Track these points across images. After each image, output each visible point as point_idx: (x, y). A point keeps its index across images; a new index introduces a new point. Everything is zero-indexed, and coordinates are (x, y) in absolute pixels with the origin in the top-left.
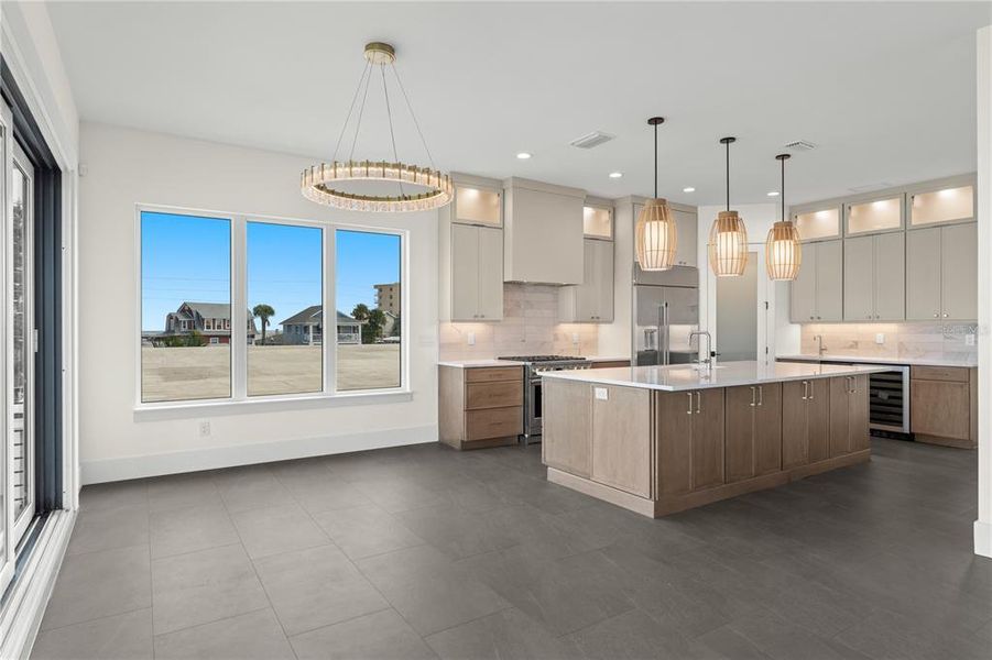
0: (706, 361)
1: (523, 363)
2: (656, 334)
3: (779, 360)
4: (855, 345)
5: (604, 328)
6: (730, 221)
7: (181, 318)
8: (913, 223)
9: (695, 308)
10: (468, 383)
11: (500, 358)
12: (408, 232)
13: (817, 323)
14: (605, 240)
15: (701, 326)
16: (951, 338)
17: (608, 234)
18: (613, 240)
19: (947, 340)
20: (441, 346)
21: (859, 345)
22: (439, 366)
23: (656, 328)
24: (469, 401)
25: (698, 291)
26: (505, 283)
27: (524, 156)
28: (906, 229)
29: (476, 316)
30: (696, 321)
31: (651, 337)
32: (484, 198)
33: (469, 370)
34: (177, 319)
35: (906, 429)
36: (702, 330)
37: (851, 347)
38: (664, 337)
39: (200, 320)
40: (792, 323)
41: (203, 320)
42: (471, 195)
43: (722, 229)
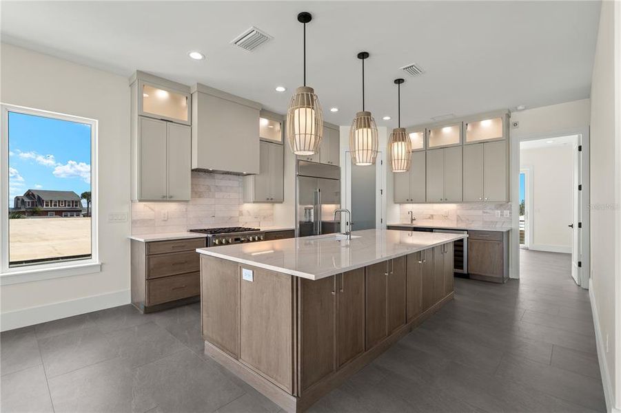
0: (347, 234)
1: (205, 235)
2: (312, 210)
3: (389, 228)
4: (432, 217)
5: (278, 206)
6: (365, 120)
7: (26, 200)
8: (467, 141)
9: (338, 194)
10: (149, 256)
11: (191, 231)
12: (97, 121)
13: (410, 203)
14: (277, 143)
15: (342, 204)
16: (487, 213)
17: (279, 138)
18: (283, 144)
19: (485, 214)
20: (133, 222)
21: (434, 217)
22: (132, 240)
23: (312, 206)
24: (149, 271)
25: (340, 182)
26: (192, 170)
27: (196, 56)
28: (463, 144)
29: (164, 197)
30: (339, 202)
31: (310, 213)
32: (174, 100)
33: (149, 244)
34: (23, 200)
35: (465, 271)
36: (342, 208)
37: (429, 218)
38: (318, 213)
39: (40, 201)
40: (395, 203)
41: (43, 201)
42: (162, 95)
43: (359, 127)
